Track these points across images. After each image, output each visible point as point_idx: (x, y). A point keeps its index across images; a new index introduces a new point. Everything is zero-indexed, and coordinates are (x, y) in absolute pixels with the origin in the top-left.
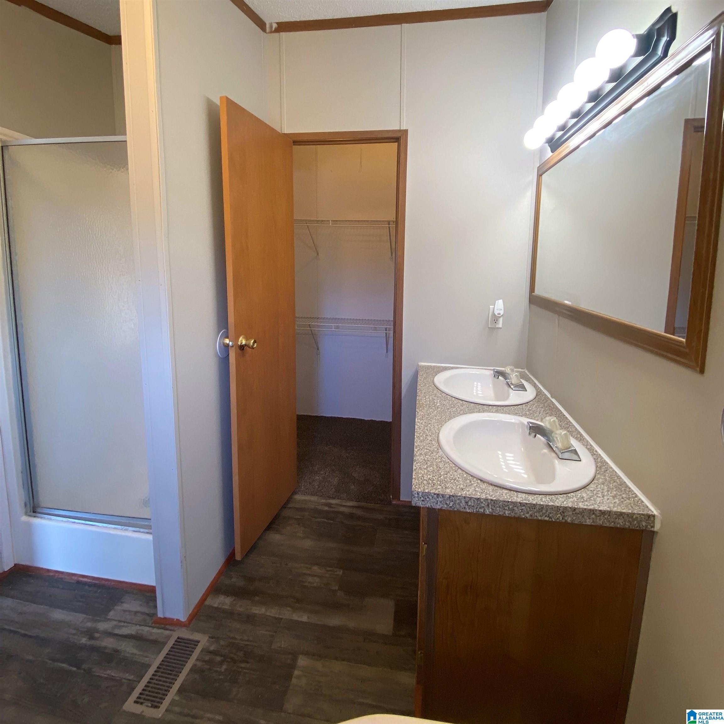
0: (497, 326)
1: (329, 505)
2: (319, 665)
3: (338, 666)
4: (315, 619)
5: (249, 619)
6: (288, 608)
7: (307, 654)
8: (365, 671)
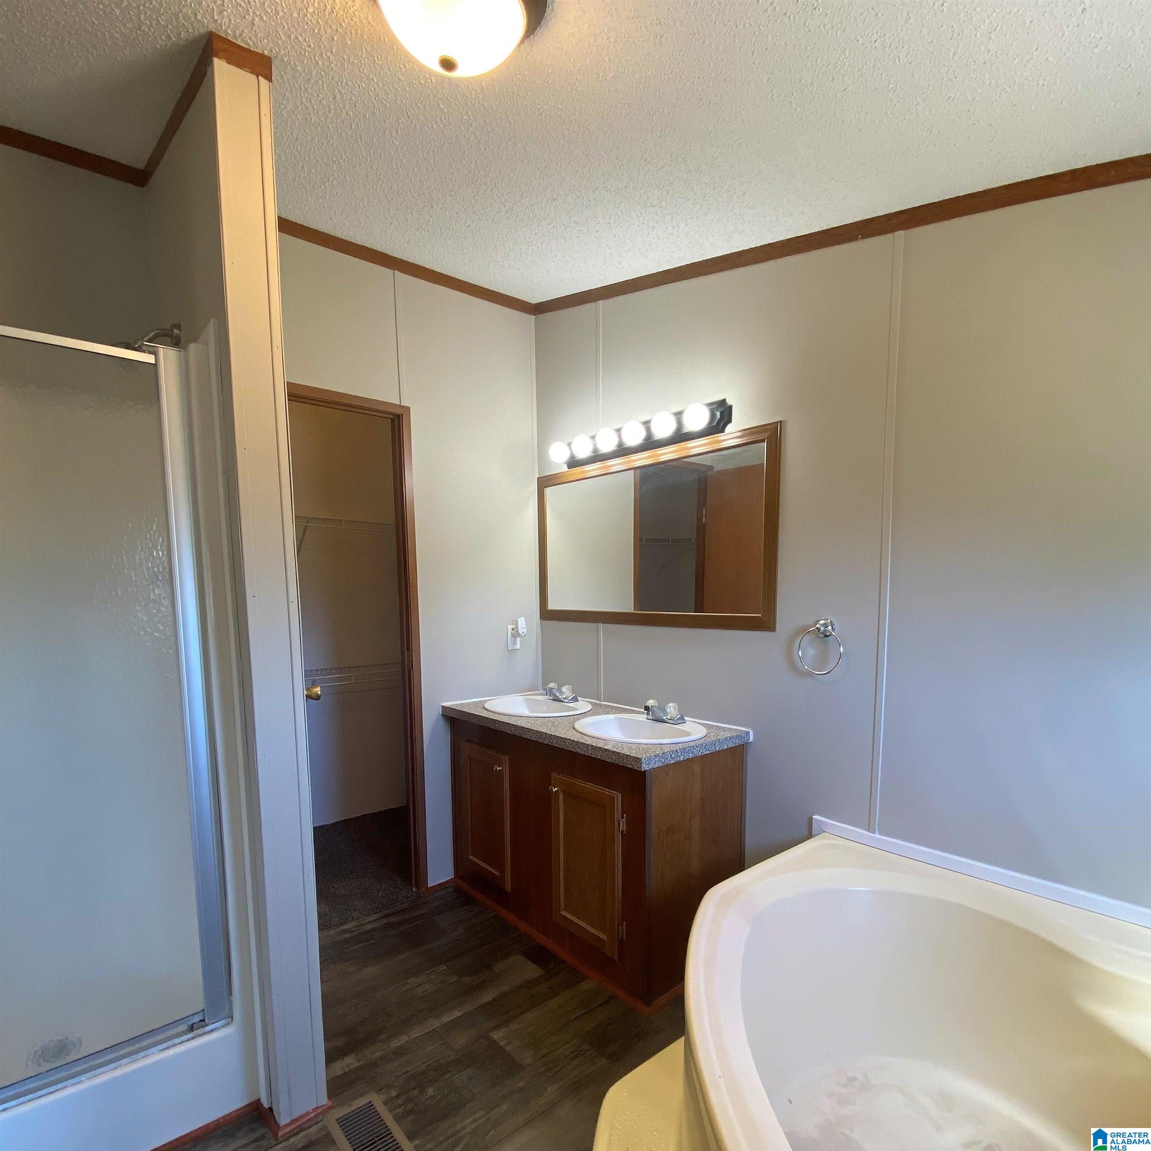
0: (516, 648)
1: (345, 931)
2: (514, 1026)
3: (530, 1016)
4: (468, 1008)
5: (400, 1052)
6: (429, 1020)
7: (495, 1028)
8: (554, 1003)
